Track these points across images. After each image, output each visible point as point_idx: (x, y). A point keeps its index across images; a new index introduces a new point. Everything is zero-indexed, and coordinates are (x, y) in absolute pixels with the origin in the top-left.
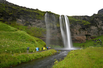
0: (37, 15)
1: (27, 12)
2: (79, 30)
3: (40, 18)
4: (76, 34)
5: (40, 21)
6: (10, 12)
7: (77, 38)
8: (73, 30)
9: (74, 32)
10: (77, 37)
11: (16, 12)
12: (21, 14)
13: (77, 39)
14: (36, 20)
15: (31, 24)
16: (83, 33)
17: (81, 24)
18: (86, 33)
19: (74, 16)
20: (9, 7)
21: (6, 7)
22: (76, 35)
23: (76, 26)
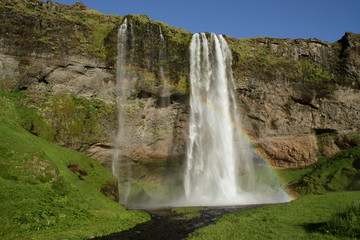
1: (29, 18)
2: (287, 108)
4: (274, 125)
5: (93, 64)
7: (276, 145)
8: (258, 109)
10: (278, 139)
13: (275, 149)
14: (73, 58)
15: (49, 79)
16: (303, 124)
17: (291, 80)
18: (318, 119)
22: (272, 132)
23: (270, 86)
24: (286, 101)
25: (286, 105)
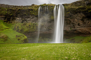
0: (31, 11)
1: (23, 10)
2: (82, 20)
3: (34, 14)
4: (79, 25)
5: (34, 16)
6: (11, 13)
7: (80, 30)
8: (73, 21)
9: (75, 23)
10: (81, 28)
11: (15, 12)
12: (18, 13)
14: (30, 16)
15: (27, 20)
16: (89, 24)
19: (74, 3)
20: (10, 10)
21: (8, 10)
22: (78, 27)
23: (76, 15)
24: (82, 18)
25: (82, 19)
